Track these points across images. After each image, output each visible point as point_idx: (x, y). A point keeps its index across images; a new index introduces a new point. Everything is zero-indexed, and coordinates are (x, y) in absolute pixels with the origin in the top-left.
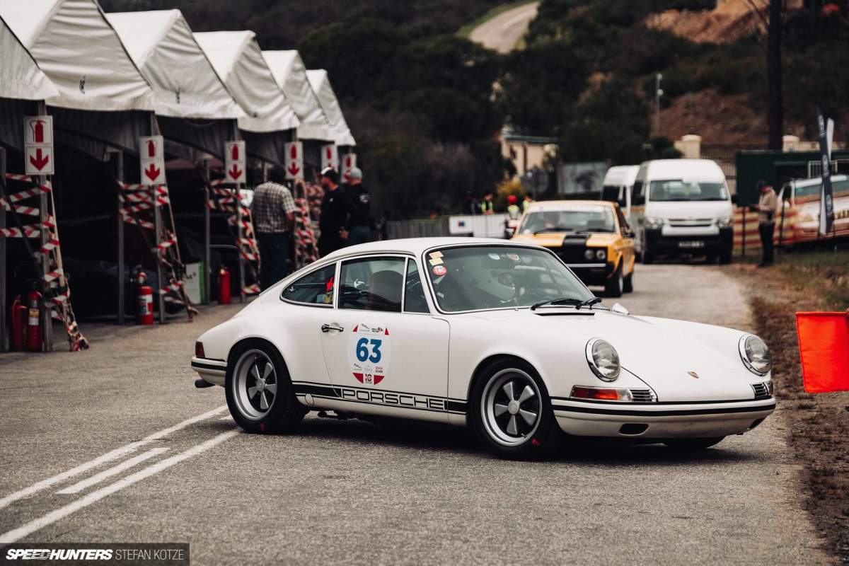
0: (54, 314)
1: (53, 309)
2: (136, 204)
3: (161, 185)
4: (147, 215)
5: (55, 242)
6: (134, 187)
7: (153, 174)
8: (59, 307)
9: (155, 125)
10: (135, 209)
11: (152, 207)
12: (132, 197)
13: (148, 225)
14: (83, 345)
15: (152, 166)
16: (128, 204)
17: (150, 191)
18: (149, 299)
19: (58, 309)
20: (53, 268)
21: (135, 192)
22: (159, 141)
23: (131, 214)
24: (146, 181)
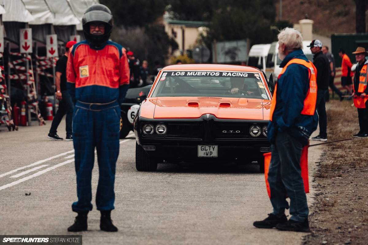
0: (32, 111)
1: (32, 108)
2: (44, 66)
3: (56, 57)
4: (50, 70)
5: (32, 80)
6: (42, 58)
7: (52, 52)
8: (34, 107)
9: (52, 29)
10: (44, 68)
11: (52, 67)
12: (43, 63)
13: (49, 75)
14: (44, 123)
15: (52, 49)
16: (40, 66)
17: (50, 60)
18: (51, 109)
19: (34, 108)
20: (31, 92)
21: (44, 60)
22: (55, 37)
23: (42, 70)
24: (49, 55)
